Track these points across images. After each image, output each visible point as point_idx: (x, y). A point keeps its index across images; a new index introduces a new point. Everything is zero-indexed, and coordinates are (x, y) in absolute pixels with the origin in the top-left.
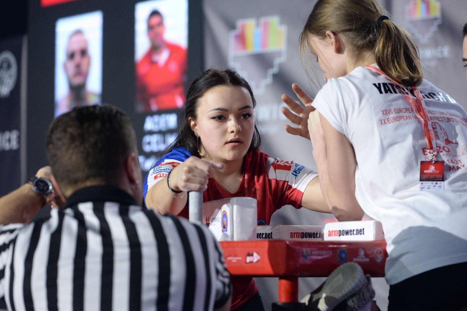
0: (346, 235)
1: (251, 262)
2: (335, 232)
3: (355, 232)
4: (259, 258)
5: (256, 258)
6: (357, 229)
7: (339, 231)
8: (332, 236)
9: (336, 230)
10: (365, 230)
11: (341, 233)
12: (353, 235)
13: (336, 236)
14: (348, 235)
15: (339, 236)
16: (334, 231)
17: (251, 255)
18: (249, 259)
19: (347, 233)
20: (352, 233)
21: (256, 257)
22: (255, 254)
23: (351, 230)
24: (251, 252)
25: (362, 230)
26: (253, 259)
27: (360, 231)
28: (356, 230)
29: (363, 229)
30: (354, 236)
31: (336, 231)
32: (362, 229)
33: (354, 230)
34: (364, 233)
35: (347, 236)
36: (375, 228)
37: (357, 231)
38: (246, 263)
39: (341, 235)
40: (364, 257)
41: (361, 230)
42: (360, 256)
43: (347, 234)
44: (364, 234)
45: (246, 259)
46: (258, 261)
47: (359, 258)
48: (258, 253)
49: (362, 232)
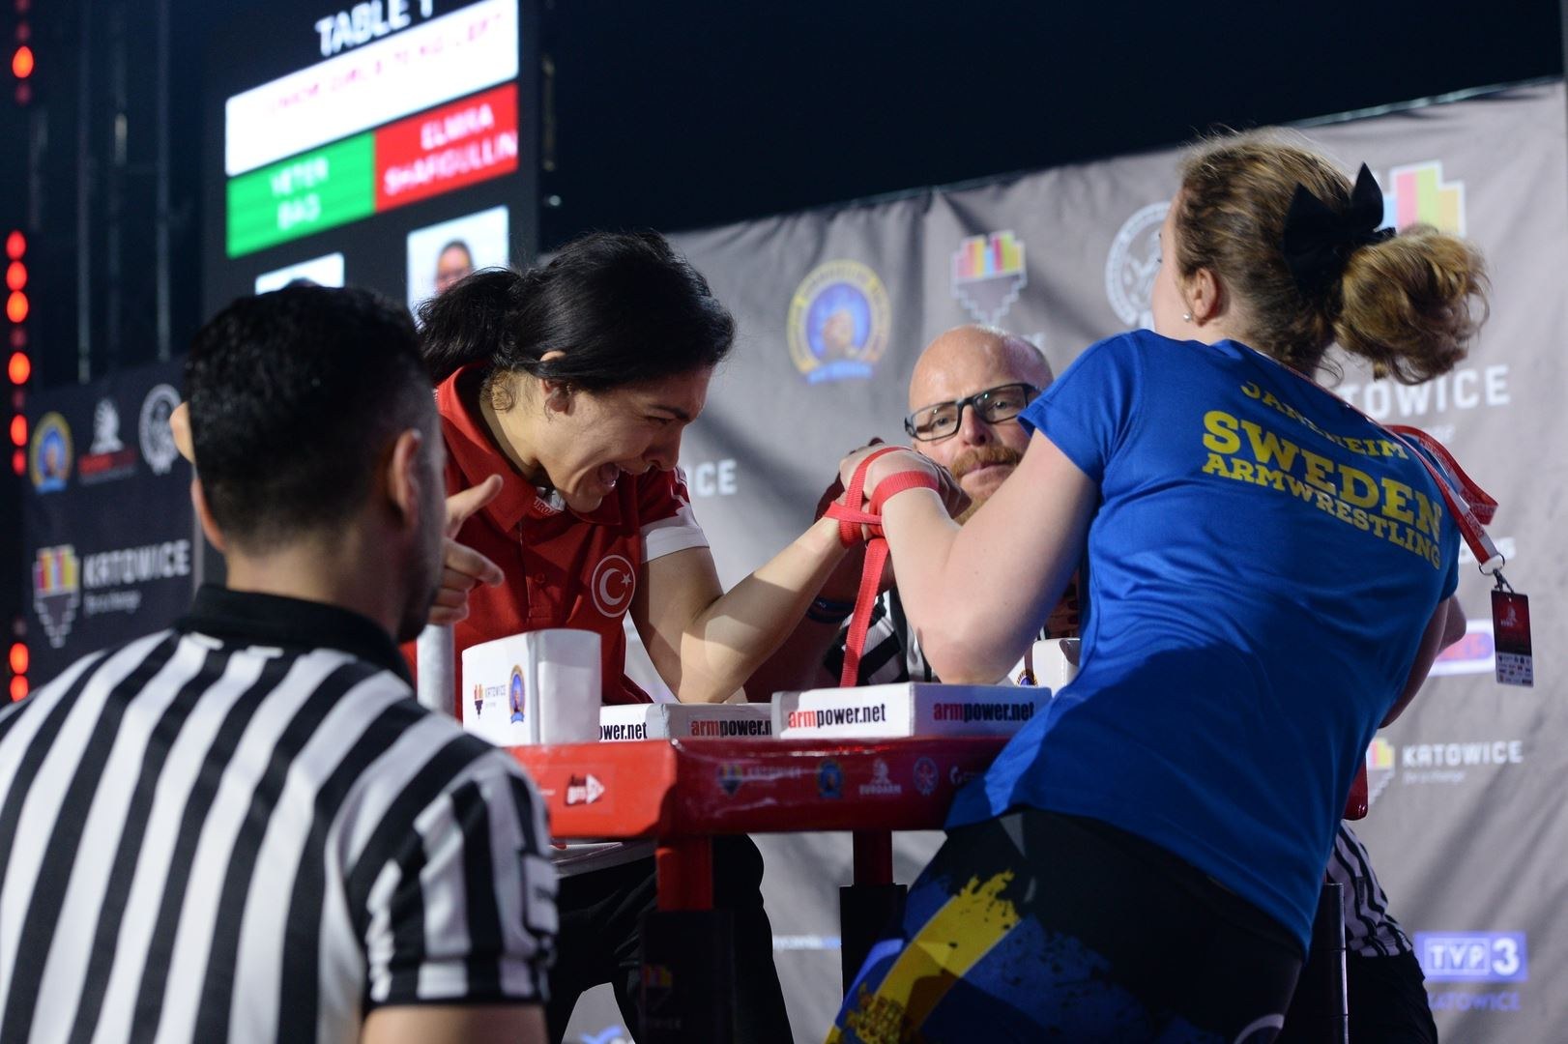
0: (837, 722)
1: (581, 802)
2: (807, 715)
3: (860, 715)
4: (602, 790)
5: (593, 790)
6: (866, 706)
7: (818, 712)
8: (800, 725)
9: (810, 709)
10: (886, 710)
11: (823, 718)
12: (857, 721)
13: (810, 725)
14: (842, 722)
15: (819, 726)
16: (805, 713)
17: (578, 782)
18: (574, 794)
19: (840, 717)
20: (854, 716)
21: (593, 786)
22: (591, 781)
23: (850, 709)
24: (578, 776)
25: (880, 710)
26: (587, 793)
27: (874, 713)
28: (864, 709)
29: (883, 706)
30: (859, 724)
31: (809, 713)
32: (879, 706)
33: (857, 710)
34: (886, 717)
35: (840, 725)
36: (912, 702)
37: (867, 711)
38: (567, 804)
39: (823, 724)
40: (887, 781)
41: (876, 710)
42: (877, 778)
43: (840, 721)
44: (884, 719)
45: (566, 794)
46: (597, 800)
47: (876, 785)
48: (598, 777)
49: (880, 714)
